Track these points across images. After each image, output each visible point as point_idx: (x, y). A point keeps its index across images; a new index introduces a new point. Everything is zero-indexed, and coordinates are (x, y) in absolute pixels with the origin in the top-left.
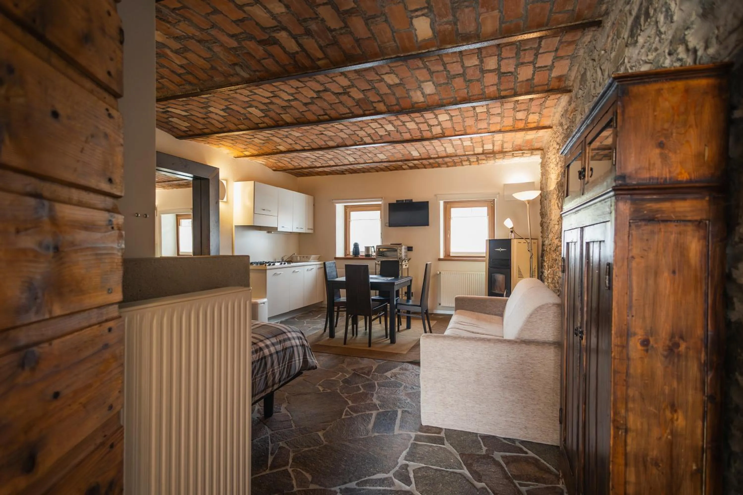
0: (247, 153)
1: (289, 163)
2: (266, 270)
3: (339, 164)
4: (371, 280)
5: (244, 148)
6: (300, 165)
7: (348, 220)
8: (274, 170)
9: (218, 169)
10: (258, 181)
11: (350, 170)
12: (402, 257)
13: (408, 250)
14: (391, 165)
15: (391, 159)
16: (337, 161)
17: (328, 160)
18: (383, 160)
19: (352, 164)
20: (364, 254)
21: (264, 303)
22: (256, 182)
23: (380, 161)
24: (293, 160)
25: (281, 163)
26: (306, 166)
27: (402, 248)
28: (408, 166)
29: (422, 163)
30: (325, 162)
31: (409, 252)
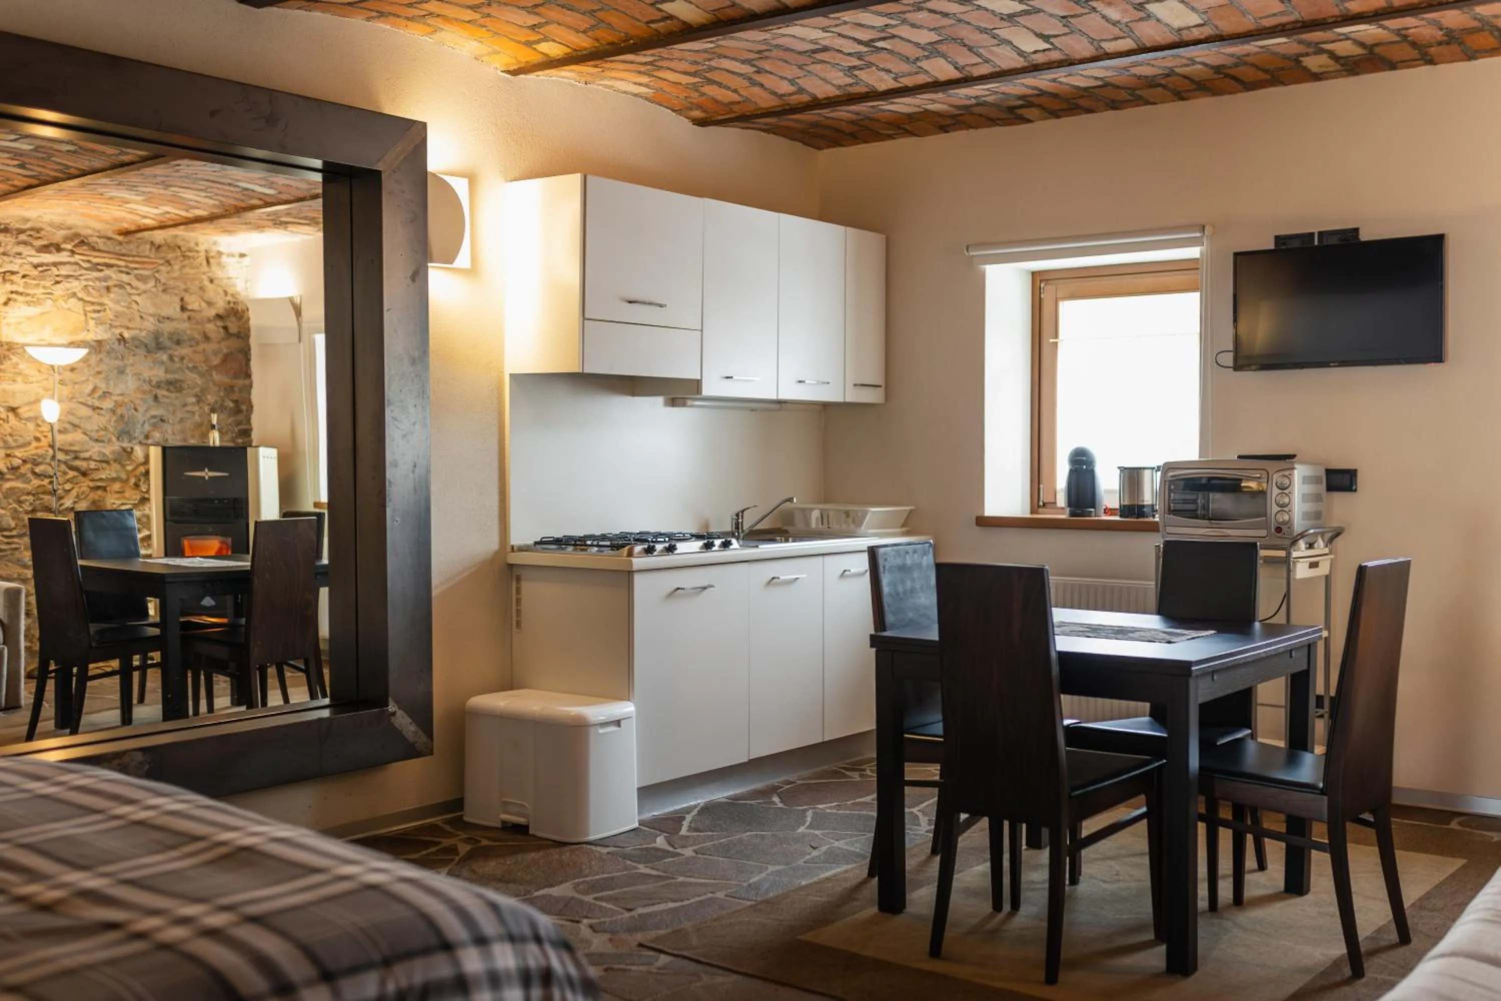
0: (553, 50)
1: (754, 83)
2: (629, 574)
3: (977, 72)
4: (1064, 644)
5: (533, 27)
6: (801, 91)
7: (1048, 340)
8: (701, 123)
9: (424, 125)
10: (597, 174)
11: (1043, 100)
12: (1289, 523)
13: (1331, 488)
14: (1241, 61)
15: (1227, 26)
16: (965, 58)
17: (920, 53)
18: (1186, 36)
19: (1035, 68)
20: (1112, 502)
21: (618, 723)
22: (589, 177)
23: (1173, 38)
24: (766, 65)
25: (720, 85)
26: (831, 91)
27: (1290, 478)
28: (1332, 55)
29: (1403, 35)
30: (905, 67)
31: (1338, 496)
